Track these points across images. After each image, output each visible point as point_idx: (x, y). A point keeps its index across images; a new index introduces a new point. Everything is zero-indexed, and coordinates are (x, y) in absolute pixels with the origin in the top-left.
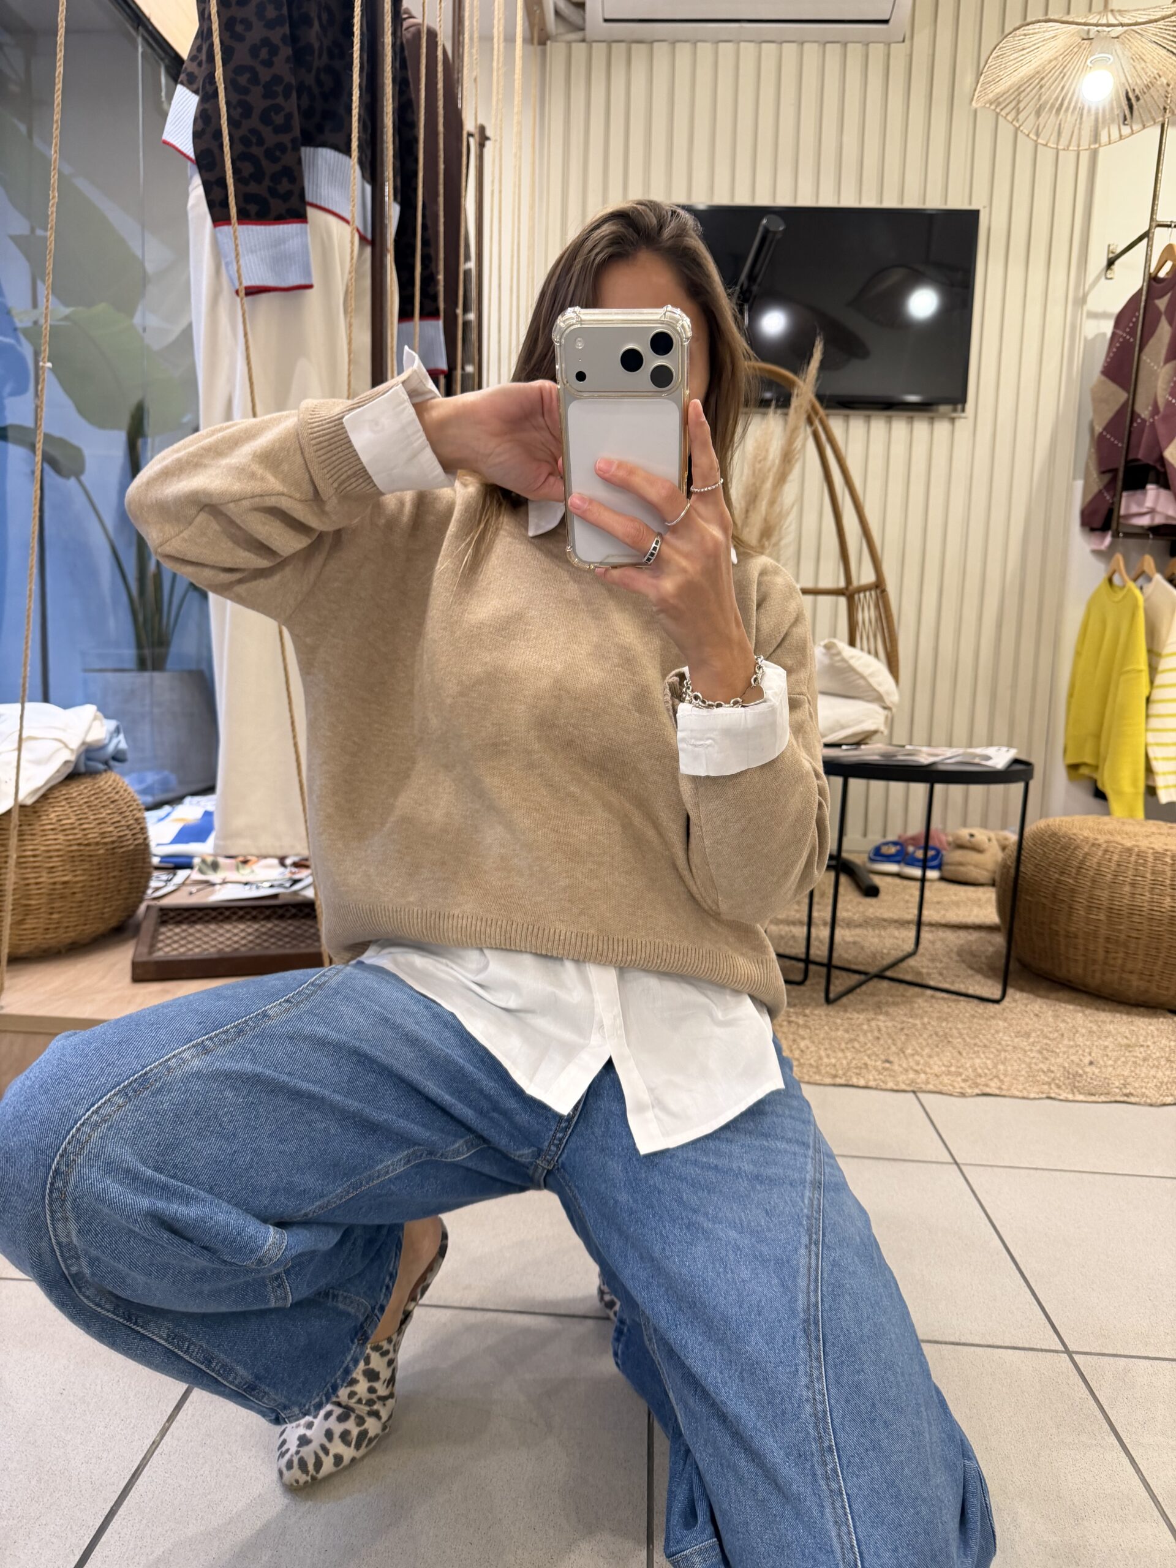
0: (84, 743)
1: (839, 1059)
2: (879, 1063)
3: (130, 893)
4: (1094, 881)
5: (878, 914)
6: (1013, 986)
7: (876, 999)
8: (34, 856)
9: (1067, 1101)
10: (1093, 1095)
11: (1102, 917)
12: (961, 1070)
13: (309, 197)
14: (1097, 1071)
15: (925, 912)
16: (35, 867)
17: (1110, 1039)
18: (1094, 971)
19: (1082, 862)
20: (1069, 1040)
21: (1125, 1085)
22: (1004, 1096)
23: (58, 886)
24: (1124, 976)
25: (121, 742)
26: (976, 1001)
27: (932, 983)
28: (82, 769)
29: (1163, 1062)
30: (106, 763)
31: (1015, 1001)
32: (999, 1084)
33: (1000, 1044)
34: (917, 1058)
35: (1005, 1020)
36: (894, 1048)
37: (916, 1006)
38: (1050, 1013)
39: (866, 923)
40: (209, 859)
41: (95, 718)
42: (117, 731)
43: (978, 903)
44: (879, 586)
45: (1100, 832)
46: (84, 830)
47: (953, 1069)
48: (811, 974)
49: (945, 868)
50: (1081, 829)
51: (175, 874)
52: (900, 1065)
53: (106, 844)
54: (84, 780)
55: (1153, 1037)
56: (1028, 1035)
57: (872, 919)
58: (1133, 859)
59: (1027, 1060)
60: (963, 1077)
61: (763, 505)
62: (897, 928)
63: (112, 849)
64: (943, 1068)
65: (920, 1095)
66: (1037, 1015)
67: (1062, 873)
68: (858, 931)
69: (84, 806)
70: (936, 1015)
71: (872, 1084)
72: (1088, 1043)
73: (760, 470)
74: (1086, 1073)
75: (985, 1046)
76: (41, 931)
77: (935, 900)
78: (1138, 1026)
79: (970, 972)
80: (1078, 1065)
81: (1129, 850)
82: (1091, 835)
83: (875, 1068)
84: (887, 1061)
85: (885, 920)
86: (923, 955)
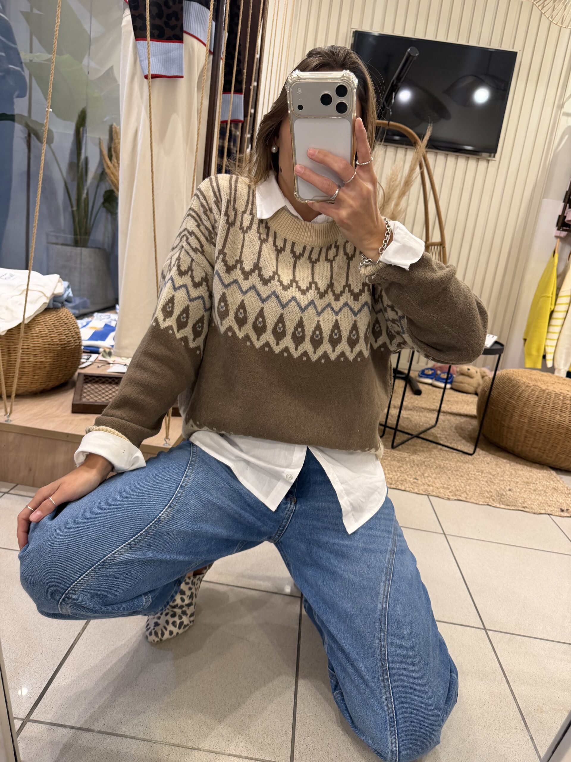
0: (53, 294)
1: (394, 475)
2: (412, 479)
3: (71, 368)
4: (525, 404)
5: (419, 405)
6: (479, 448)
7: (415, 448)
8: (28, 349)
9: (496, 507)
10: (509, 506)
11: (526, 421)
12: (449, 487)
13: (185, 29)
14: (512, 494)
15: (443, 406)
16: (27, 354)
17: (520, 478)
18: (518, 445)
19: (521, 394)
20: (502, 476)
21: (524, 503)
22: (468, 502)
23: (38, 363)
24: (533, 449)
25: (70, 293)
26: (461, 453)
27: (441, 442)
28: (51, 306)
29: (542, 492)
30: (62, 303)
31: (479, 455)
32: (466, 496)
33: (468, 476)
34: (430, 478)
35: (473, 464)
36: (419, 473)
37: (433, 453)
38: (495, 463)
39: (414, 409)
40: (107, 350)
41: (59, 282)
42: (68, 287)
43: (467, 403)
44: (442, 244)
45: (531, 379)
46: (52, 337)
47: (445, 486)
48: (386, 433)
49: (454, 383)
50: (522, 377)
51: (91, 356)
52: (421, 481)
53: (61, 345)
54: (52, 313)
55: (539, 479)
56: (482, 471)
57: (417, 407)
58: (545, 395)
59: (480, 485)
60: (450, 490)
61: (393, 204)
62: (427, 412)
63: (64, 347)
64: (441, 485)
65: (430, 497)
66: (488, 463)
67: (510, 398)
68: (410, 412)
69: (52, 325)
70: (442, 458)
71: (408, 489)
72: (509, 479)
73: (393, 186)
74: (507, 494)
75: (462, 476)
76: (29, 383)
77: (447, 399)
78: (533, 473)
79: (460, 438)
80: (503, 490)
81: (544, 391)
82: (527, 381)
83: (410, 481)
84: (416, 479)
85: (423, 408)
86: (439, 427)
